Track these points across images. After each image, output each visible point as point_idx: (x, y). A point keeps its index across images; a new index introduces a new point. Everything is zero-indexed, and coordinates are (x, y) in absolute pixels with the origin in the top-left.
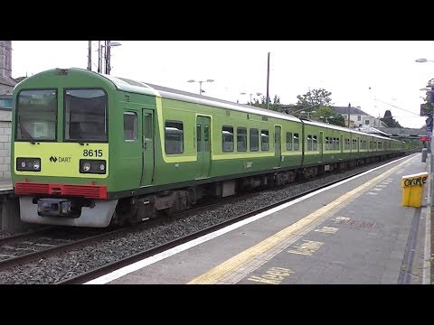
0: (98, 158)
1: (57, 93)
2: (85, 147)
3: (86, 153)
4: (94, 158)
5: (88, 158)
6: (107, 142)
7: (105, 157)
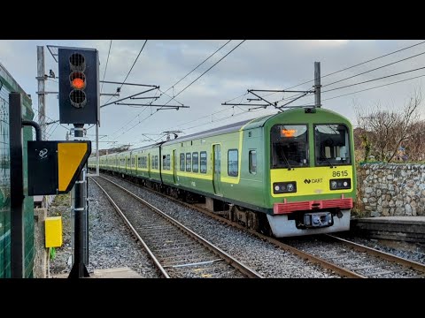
0: (344, 177)
1: (308, 128)
2: (334, 169)
3: (334, 174)
4: (341, 177)
5: (337, 177)
6: (350, 164)
7: (350, 176)
